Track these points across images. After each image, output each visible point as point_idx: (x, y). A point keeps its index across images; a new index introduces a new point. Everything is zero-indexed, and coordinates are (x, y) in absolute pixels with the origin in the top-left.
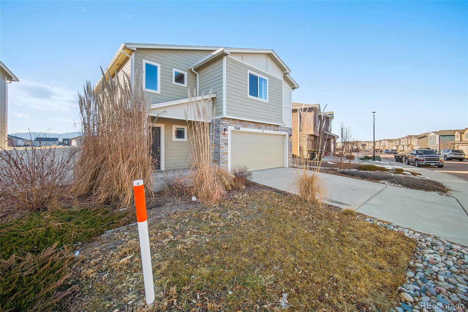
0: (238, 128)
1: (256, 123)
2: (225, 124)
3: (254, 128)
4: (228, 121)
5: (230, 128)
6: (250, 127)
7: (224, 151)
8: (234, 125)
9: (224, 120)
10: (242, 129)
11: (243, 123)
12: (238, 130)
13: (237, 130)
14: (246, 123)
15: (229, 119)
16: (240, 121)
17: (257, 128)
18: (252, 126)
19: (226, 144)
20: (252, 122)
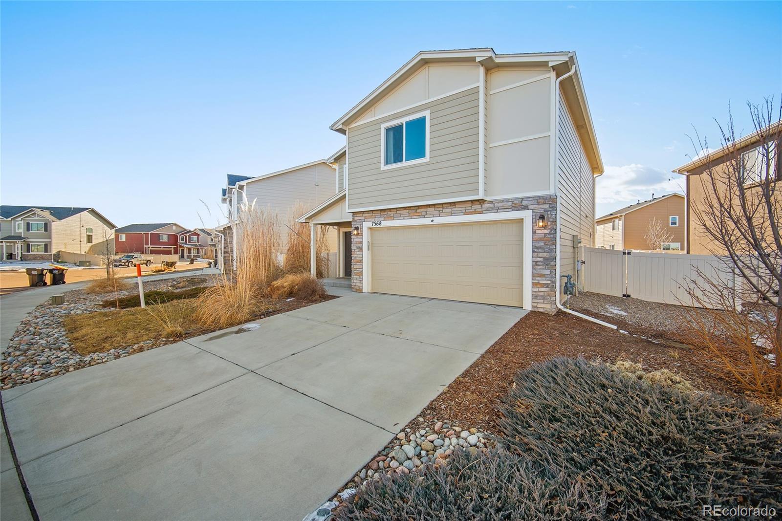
0: (379, 223)
1: (414, 208)
2: (357, 221)
3: (410, 217)
4: (361, 215)
5: (367, 225)
6: (400, 218)
7: (357, 258)
8: (370, 219)
9: (357, 215)
10: (385, 224)
11: (386, 213)
12: (379, 226)
13: (376, 226)
14: (392, 213)
15: (363, 212)
16: (381, 210)
17: (417, 217)
18: (404, 216)
19: (361, 249)
20: (405, 208)
